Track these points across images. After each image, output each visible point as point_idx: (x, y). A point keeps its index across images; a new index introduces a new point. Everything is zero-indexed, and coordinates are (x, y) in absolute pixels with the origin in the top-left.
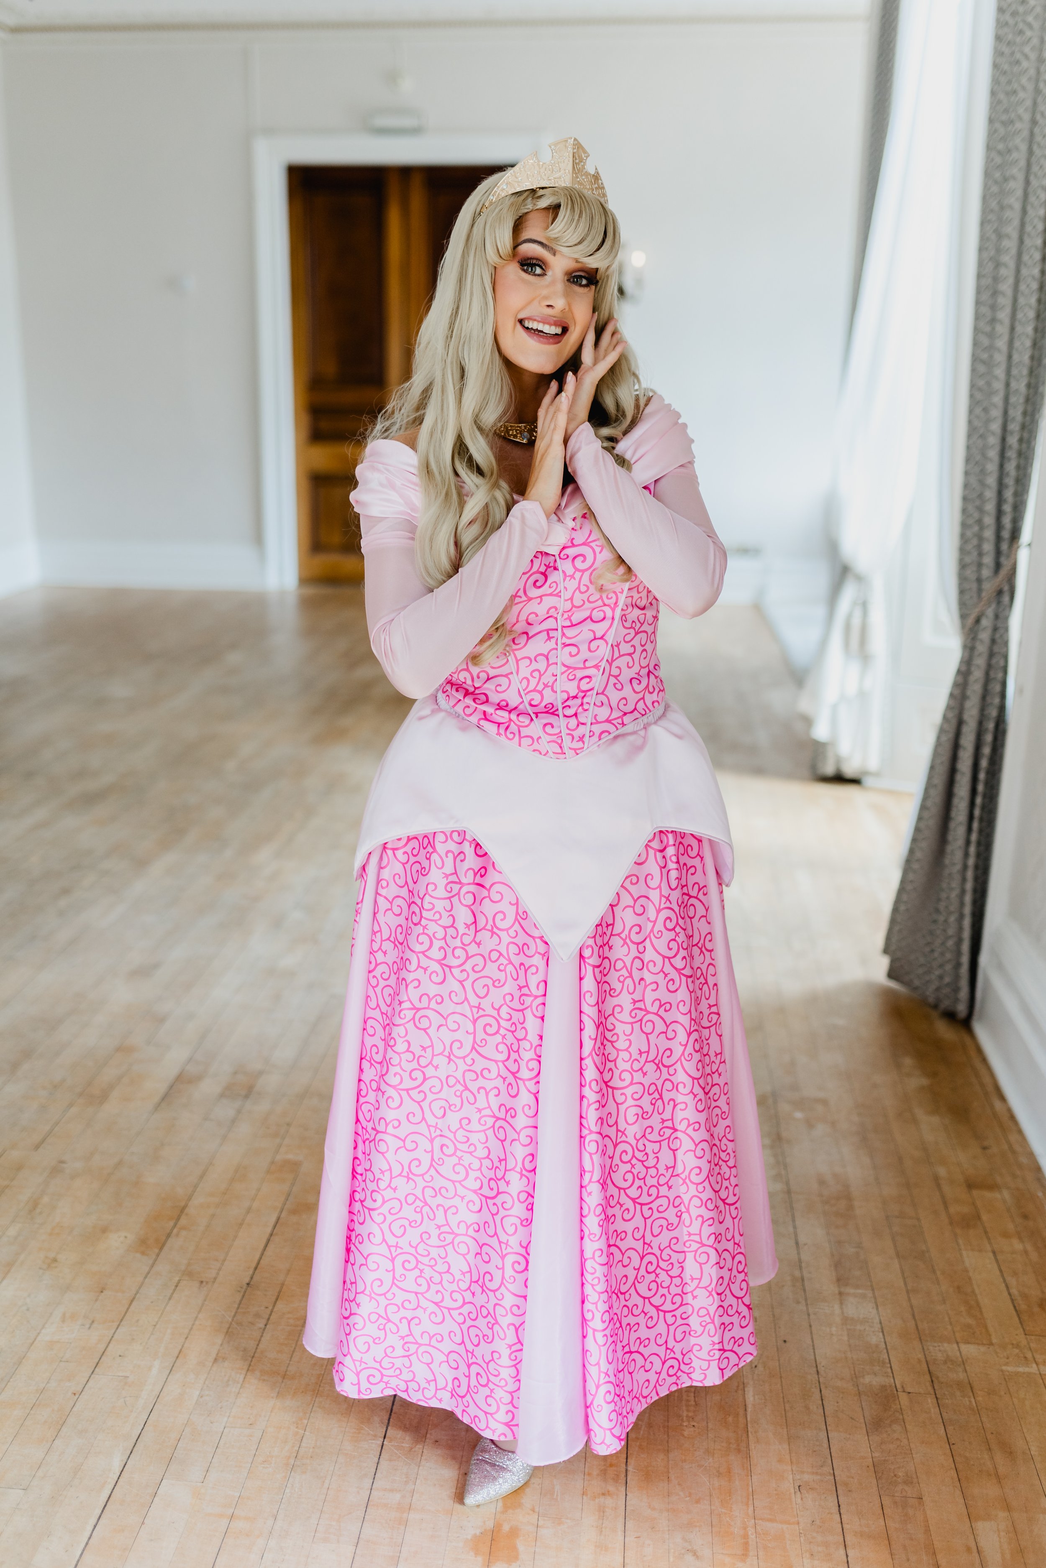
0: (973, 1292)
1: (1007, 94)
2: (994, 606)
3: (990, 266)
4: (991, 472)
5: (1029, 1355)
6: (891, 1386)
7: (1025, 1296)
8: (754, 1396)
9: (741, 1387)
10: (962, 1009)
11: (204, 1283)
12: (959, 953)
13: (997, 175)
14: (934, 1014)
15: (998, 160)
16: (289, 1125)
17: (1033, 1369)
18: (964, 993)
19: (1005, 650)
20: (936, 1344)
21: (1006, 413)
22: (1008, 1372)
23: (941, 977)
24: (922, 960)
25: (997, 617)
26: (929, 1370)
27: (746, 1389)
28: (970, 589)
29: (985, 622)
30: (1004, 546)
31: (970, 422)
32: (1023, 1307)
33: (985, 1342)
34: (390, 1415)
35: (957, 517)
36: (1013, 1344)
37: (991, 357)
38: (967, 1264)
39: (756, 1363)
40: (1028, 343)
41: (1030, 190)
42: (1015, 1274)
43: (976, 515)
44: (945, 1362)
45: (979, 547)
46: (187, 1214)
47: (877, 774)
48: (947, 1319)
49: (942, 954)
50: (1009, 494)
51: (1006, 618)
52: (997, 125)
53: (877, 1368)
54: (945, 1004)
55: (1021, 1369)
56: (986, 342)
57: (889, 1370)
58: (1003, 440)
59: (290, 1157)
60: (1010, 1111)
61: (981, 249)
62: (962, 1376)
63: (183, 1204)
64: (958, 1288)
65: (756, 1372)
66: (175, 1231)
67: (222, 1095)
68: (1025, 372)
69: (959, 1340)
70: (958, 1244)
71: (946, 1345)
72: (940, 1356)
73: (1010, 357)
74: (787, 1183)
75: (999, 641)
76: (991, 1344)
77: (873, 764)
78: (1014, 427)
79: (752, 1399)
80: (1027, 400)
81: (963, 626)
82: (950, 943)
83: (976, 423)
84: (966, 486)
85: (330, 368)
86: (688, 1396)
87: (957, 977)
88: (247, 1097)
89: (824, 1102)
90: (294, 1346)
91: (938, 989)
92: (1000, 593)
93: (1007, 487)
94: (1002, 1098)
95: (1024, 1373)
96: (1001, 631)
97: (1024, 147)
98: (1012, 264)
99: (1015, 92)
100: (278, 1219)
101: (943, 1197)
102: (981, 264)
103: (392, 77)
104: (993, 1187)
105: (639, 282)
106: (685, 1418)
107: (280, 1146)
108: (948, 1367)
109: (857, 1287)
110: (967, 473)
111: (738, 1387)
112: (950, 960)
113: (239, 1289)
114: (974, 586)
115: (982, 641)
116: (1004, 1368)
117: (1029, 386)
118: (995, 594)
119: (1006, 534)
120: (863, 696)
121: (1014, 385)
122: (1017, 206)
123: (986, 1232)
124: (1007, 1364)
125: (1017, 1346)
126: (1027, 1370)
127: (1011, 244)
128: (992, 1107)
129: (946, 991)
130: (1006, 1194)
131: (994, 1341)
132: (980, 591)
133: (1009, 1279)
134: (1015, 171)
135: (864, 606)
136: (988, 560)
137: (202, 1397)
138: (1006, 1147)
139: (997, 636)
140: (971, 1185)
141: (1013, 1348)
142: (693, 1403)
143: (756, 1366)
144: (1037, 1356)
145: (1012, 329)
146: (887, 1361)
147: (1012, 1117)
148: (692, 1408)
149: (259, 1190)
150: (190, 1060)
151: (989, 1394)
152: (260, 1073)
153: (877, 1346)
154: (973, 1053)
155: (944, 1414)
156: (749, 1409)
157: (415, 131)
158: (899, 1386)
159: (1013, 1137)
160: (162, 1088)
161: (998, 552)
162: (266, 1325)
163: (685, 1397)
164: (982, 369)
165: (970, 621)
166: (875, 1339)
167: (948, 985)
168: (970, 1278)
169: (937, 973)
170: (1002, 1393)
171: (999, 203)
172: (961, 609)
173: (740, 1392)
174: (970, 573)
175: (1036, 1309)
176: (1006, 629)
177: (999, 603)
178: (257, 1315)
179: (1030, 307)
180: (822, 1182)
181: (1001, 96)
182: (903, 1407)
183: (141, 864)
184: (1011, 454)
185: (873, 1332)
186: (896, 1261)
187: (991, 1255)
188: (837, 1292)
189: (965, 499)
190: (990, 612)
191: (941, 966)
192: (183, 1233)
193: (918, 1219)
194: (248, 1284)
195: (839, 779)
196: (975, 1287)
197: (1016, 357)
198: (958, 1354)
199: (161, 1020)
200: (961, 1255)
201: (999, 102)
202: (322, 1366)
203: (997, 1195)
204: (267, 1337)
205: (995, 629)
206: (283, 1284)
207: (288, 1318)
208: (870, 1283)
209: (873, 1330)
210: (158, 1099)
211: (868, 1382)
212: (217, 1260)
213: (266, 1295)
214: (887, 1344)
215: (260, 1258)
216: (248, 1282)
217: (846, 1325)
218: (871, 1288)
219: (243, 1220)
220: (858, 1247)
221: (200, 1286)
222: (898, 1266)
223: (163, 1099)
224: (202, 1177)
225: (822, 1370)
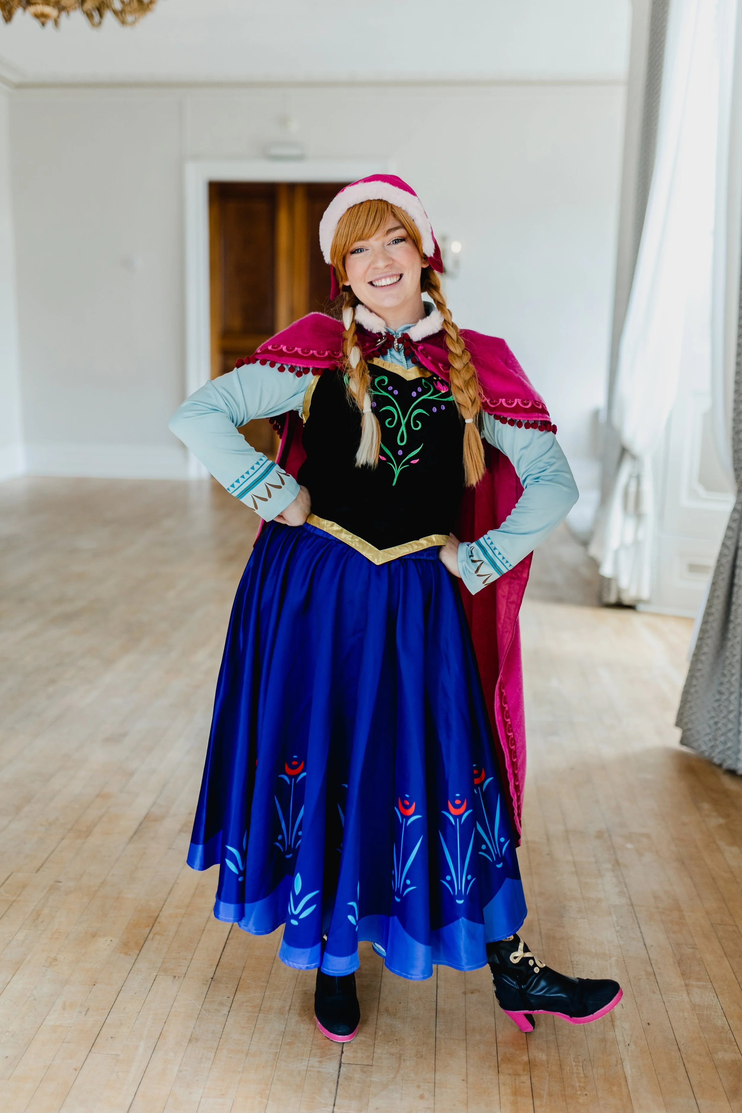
8: (631, 1069)
9: (620, 1062)
11: (177, 978)
14: (720, 772)
23: (724, 743)
24: (708, 730)
27: (624, 1064)
34: (337, 1086)
39: (629, 1042)
46: (159, 923)
47: (647, 602)
53: (726, 1046)
54: (729, 763)
57: (736, 1048)
63: (156, 915)
65: (630, 1050)
66: (151, 936)
74: (630, 899)
77: (645, 594)
79: (630, 1072)
81: (737, 477)
85: (237, 323)
86: (578, 1070)
89: (648, 836)
90: (253, 1029)
91: (721, 752)
103: (283, 121)
105: (457, 263)
106: (578, 1088)
109: (698, 980)
111: (617, 1061)
113: (205, 982)
120: (637, 544)
129: (729, 753)
135: (638, 478)
137: (181, 1071)
142: (582, 1075)
143: (629, 1045)
146: (733, 1039)
148: (583, 1080)
150: (154, 804)
153: (723, 1028)
157: (300, 158)
160: (133, 825)
162: (229, 1012)
163: (575, 1070)
166: (720, 1022)
167: (730, 748)
173: (620, 1066)
178: (221, 1004)
180: (656, 898)
183: (109, 662)
185: (718, 1016)
186: (725, 958)
188: (683, 984)
191: (724, 734)
192: (158, 937)
193: (737, 926)
194: (212, 978)
195: (620, 605)
199: (131, 774)
202: (277, 1045)
204: (230, 1020)
206: (240, 978)
207: (247, 1006)
208: (708, 977)
209: (717, 1014)
210: (131, 833)
211: (721, 1057)
212: (186, 959)
213: (227, 987)
214: (731, 1026)
215: (220, 957)
216: (212, 977)
217: (695, 1010)
218: (709, 981)
219: (205, 927)
220: (693, 948)
221: (173, 980)
222: (727, 963)
223: (135, 833)
224: (169, 893)
225: (682, 1048)
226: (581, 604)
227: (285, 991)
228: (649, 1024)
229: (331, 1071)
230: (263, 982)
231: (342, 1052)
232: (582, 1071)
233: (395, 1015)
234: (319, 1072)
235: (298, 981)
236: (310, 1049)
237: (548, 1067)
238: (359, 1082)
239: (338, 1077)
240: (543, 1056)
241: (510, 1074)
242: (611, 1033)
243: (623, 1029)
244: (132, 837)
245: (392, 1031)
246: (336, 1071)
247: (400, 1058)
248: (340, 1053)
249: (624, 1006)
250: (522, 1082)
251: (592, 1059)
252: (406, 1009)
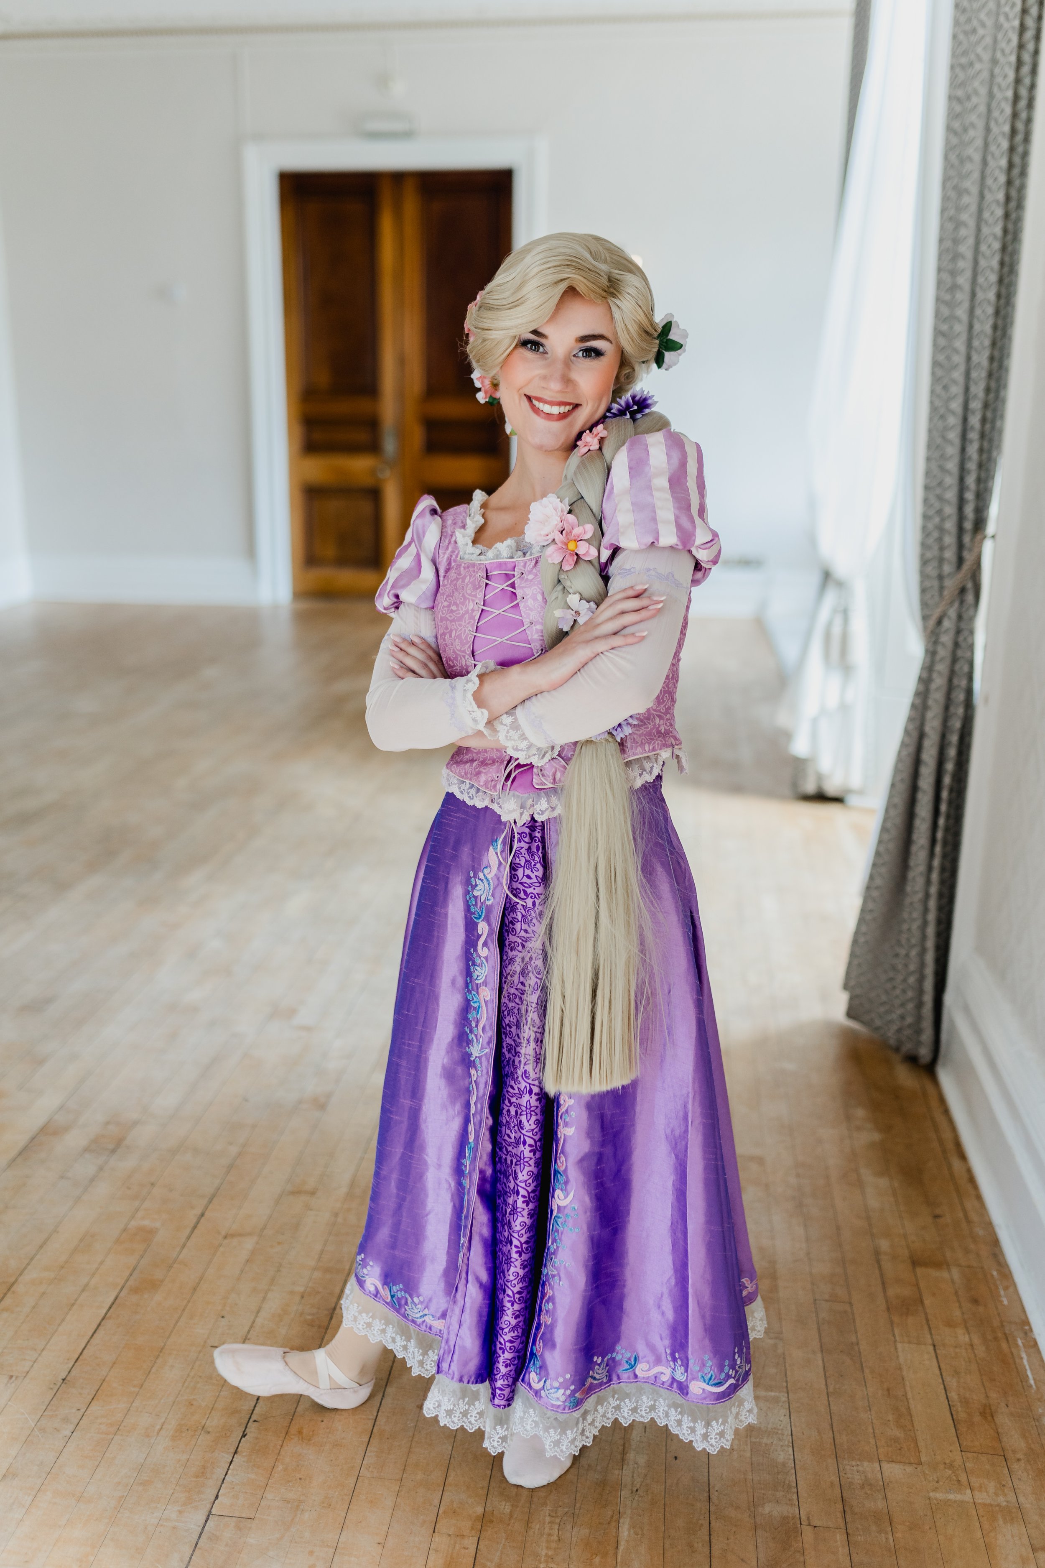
0: (905, 1395)
1: (966, 33)
2: (956, 605)
3: (950, 226)
4: (951, 457)
5: (963, 1478)
6: (794, 1518)
7: (965, 1402)
8: (629, 1530)
9: (616, 1517)
10: (924, 1052)
11: (14, 1378)
12: (921, 992)
13: (956, 125)
14: (896, 1058)
15: (958, 108)
16: (153, 1184)
17: (967, 1496)
18: (927, 1035)
19: (969, 654)
20: (854, 1463)
21: (967, 389)
22: (936, 1500)
23: (902, 1017)
24: (884, 998)
25: (960, 617)
26: (842, 1497)
27: (621, 1521)
28: (932, 587)
29: (946, 623)
30: (967, 539)
31: (932, 403)
32: (962, 1415)
33: (912, 1461)
34: (194, 1551)
35: (919, 508)
36: (945, 1463)
37: (951, 328)
38: (902, 1360)
39: (638, 1487)
40: (990, 310)
41: (991, 138)
42: (957, 1373)
43: (937, 505)
44: (862, 1487)
45: (940, 540)
46: (14, 1292)
47: (861, 792)
48: (870, 1430)
49: (904, 991)
50: (971, 480)
51: (972, 619)
52: (958, 70)
53: (780, 1494)
54: (907, 1047)
55: (951, 1497)
56: (946, 311)
57: (795, 1497)
58: (965, 420)
59: (146, 1223)
60: (969, 1171)
61: (943, 210)
62: (881, 1504)
63: (12, 1280)
64: (888, 1390)
65: (636, 1498)
67: (87, 1150)
68: (987, 342)
69: (882, 1457)
70: (894, 1335)
71: (866, 1464)
72: (857, 1479)
73: (971, 327)
75: (963, 644)
76: (920, 1463)
77: (856, 780)
78: (976, 405)
79: (626, 1533)
80: (990, 375)
81: (925, 628)
82: (912, 980)
83: (938, 403)
84: (928, 473)
85: (323, 379)
86: (551, 1529)
87: (919, 1018)
88: (113, 1151)
90: (99, 1459)
91: (899, 1030)
92: (963, 591)
93: (969, 472)
94: (962, 1156)
95: (955, 1502)
96: (965, 633)
97: (983, 91)
98: (972, 223)
99: (974, 31)
100: (116, 1298)
101: (882, 1275)
102: (942, 228)
103: (382, 80)
104: (940, 1264)
106: (543, 1559)
107: (137, 1210)
108: (866, 1493)
110: (928, 459)
111: (612, 1517)
112: (911, 1000)
113: (52, 1386)
114: (936, 583)
115: (943, 645)
116: (932, 1494)
117: (992, 359)
118: (957, 592)
119: (968, 525)
120: (844, 708)
121: (975, 358)
122: (977, 157)
123: (927, 1320)
124: (935, 1490)
125: (951, 1466)
126: (959, 1497)
127: (970, 200)
128: (950, 1167)
129: (907, 1032)
130: (955, 1273)
131: (923, 1459)
132: (941, 588)
133: (948, 1379)
134: (973, 118)
135: (845, 613)
136: (950, 554)
138: (961, 1215)
139: (961, 639)
140: (915, 1262)
141: (945, 1468)
142: (556, 1538)
143: (637, 1490)
144: (973, 1480)
145: (973, 295)
146: (794, 1485)
147: (972, 1180)
148: (554, 1545)
149: (101, 1263)
150: (61, 1108)
151: (911, 1529)
152: (136, 1123)
153: (784, 1465)
154: (934, 1103)
155: (854, 1556)
156: (622, 1547)
157: (407, 135)
158: (803, 1517)
159: (970, 1204)
160: (22, 1140)
161: (960, 546)
162: (72, 1433)
163: (547, 1531)
164: (942, 342)
165: (932, 622)
166: (783, 1455)
167: (910, 1026)
168: (903, 1379)
169: (899, 1012)
170: (927, 1527)
171: (958, 156)
172: (922, 609)
173: (613, 1524)
174: (931, 570)
175: (977, 1418)
176: (972, 632)
177: (962, 602)
178: (66, 1420)
179: (992, 269)
181: (961, 37)
182: (806, 1546)
183: (62, 887)
184: (973, 435)
185: (782, 1446)
186: (819, 1355)
187: (931, 1348)
189: (927, 488)
190: (952, 613)
191: (903, 1005)
193: (851, 1304)
194: (64, 1380)
195: (821, 797)
196: (908, 1388)
197: (977, 327)
198: (880, 1476)
199: (42, 1061)
200: (896, 1349)
201: (960, 43)
202: (127, 1485)
203: (945, 1275)
204: (71, 1446)
205: (958, 632)
206: (104, 1380)
207: (101, 1424)
208: (785, 1384)
209: (781, 1444)
210: (13, 1153)
211: (767, 1512)
212: (35, 1350)
213: (81, 1394)
214: (796, 1462)
215: (85, 1347)
216: (64, 1377)
217: (750, 1437)
218: (785, 1390)
219: (76, 1300)
220: (776, 1338)
221: (8, 1382)
222: (820, 1362)
223: (20, 1154)
224: (41, 1247)
225: (714, 1496)
226: (769, 794)
227: (162, 1401)
228: (676, 1458)
229: (192, 1526)
230: (135, 1386)
231: (217, 1497)
232: (557, 1531)
233: (309, 1440)
234: (174, 1528)
235: (186, 1385)
236: (172, 1491)
237: (508, 1525)
238: (226, 1545)
239: (199, 1537)
240: (507, 1507)
241: (449, 1535)
242: (616, 1472)
243: (636, 1466)
244: (14, 1160)
245: (298, 1466)
246: (199, 1526)
247: (298, 1506)
248: (213, 1498)
249: (647, 1430)
250: (464, 1548)
251: (577, 1512)
252: (328, 1430)
